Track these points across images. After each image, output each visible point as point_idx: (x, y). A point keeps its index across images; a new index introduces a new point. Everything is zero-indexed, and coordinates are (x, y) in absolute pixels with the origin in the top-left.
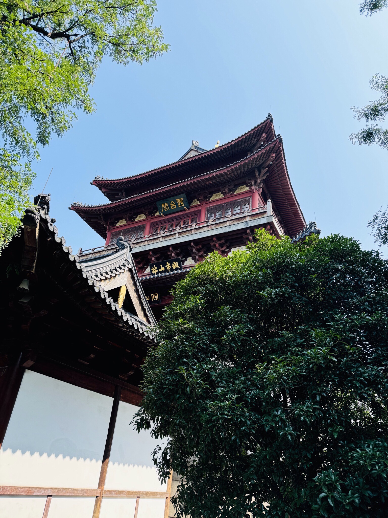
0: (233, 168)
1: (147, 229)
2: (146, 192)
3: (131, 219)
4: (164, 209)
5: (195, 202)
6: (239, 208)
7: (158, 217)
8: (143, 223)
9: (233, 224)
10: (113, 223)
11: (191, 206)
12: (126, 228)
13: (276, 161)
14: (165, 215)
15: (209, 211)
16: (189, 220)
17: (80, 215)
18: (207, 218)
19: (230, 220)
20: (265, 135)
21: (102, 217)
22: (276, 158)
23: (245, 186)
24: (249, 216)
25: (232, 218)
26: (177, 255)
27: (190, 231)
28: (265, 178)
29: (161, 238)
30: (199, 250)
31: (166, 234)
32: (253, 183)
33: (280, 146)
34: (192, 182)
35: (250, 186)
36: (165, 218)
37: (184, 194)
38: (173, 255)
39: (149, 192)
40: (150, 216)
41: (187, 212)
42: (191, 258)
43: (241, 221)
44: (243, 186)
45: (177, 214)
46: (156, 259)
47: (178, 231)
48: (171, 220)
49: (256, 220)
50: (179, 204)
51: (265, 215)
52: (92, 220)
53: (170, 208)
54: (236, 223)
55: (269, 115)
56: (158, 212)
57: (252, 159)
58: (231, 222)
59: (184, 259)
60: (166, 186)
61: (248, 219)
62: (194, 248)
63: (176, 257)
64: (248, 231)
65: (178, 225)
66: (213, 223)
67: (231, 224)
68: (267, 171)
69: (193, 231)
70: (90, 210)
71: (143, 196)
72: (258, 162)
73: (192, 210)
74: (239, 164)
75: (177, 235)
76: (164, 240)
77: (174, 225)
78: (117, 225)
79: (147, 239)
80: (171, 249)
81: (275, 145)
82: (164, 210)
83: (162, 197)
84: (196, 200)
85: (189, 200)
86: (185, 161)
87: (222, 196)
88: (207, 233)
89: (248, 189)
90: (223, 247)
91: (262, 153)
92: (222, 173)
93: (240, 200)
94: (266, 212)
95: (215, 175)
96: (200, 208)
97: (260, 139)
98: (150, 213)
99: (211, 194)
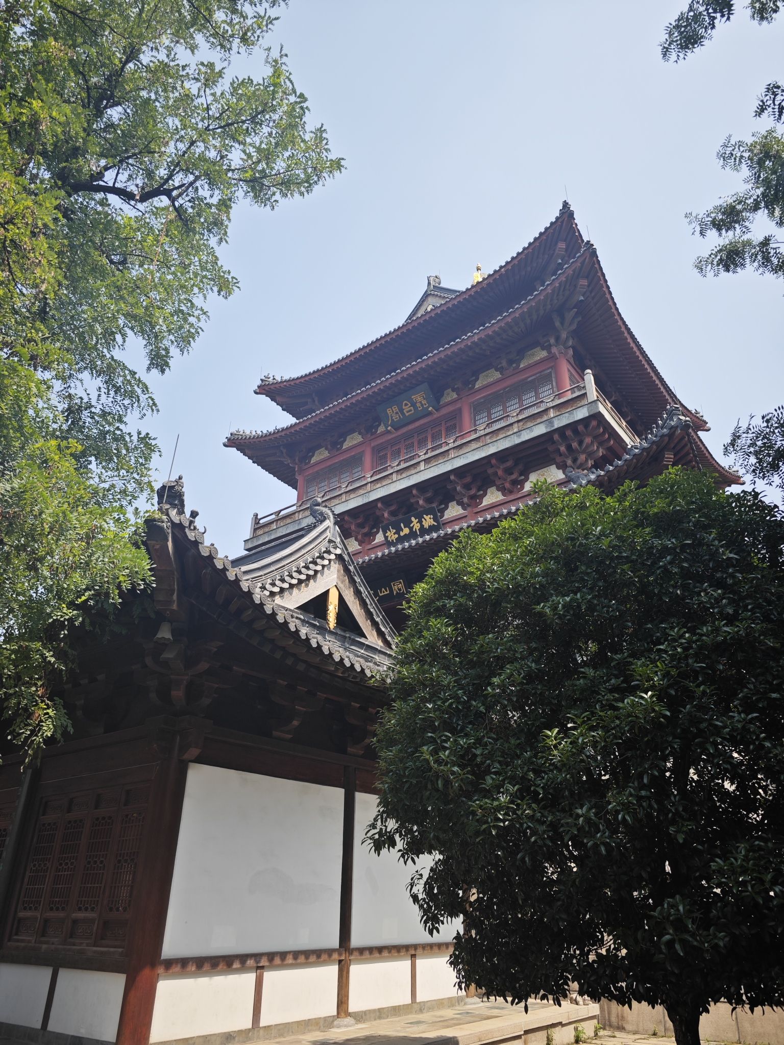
0: (510, 320)
1: (368, 459)
2: (354, 394)
3: (335, 445)
4: (392, 417)
5: (448, 394)
6: (533, 394)
7: (383, 434)
8: (359, 450)
9: (525, 427)
10: (306, 458)
11: (441, 403)
12: (329, 463)
13: (591, 292)
14: (396, 429)
15: (478, 409)
16: (441, 430)
17: (245, 454)
18: (475, 421)
19: (518, 421)
20: (562, 245)
21: (284, 451)
22: (588, 286)
23: (539, 348)
24: (553, 407)
25: (520, 417)
26: (429, 501)
27: (446, 454)
28: (574, 327)
29: (394, 475)
30: (467, 487)
31: (403, 465)
32: (552, 341)
33: (594, 264)
34: (436, 360)
35: (548, 348)
36: (396, 435)
37: (426, 384)
38: (421, 502)
39: (359, 391)
40: (369, 436)
41: (435, 416)
42: (455, 503)
43: (539, 421)
44: (535, 350)
45: (417, 424)
46: (392, 514)
47: (423, 457)
48: (409, 436)
49: (567, 415)
50: (418, 405)
51: (585, 402)
52: (267, 459)
53: (403, 414)
54: (529, 424)
55: (566, 205)
56: (382, 425)
57: (542, 298)
58: (521, 424)
59: (443, 506)
60: (389, 376)
61: (552, 414)
62: (458, 483)
63: (428, 506)
64: (556, 437)
65: (422, 443)
66: (488, 431)
67: (520, 429)
68: (577, 313)
69: (452, 452)
70: (260, 441)
71: (351, 401)
72: (556, 301)
73: (444, 411)
74: (520, 311)
75: (422, 464)
76: (399, 477)
77: (416, 444)
78: (313, 460)
79: (369, 480)
80: (414, 492)
81: (582, 263)
82: (392, 420)
83: (385, 396)
84: (450, 390)
85: (437, 394)
86: (419, 321)
87: (497, 375)
88: (478, 453)
89: (544, 354)
90: (512, 474)
91: (560, 284)
92: (490, 333)
93: (533, 377)
94: (584, 395)
95: (476, 340)
96: (458, 405)
97: (553, 254)
98: (369, 430)
99: (476, 375)
